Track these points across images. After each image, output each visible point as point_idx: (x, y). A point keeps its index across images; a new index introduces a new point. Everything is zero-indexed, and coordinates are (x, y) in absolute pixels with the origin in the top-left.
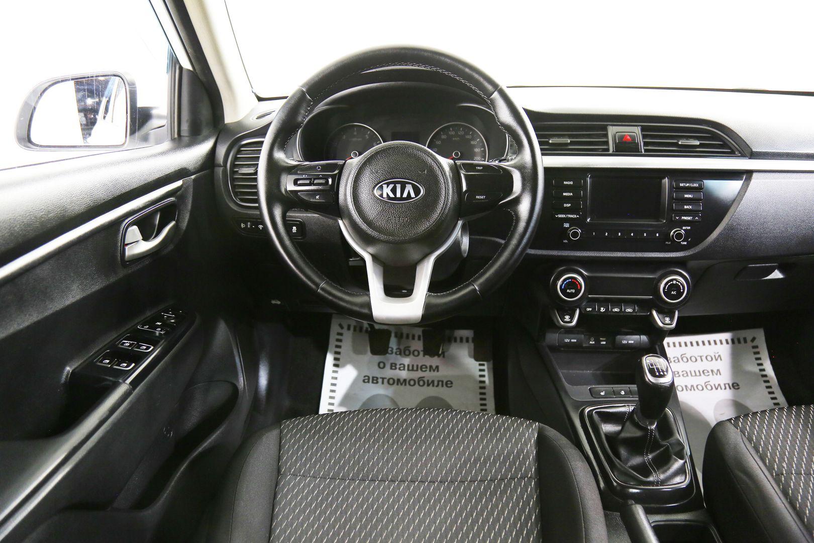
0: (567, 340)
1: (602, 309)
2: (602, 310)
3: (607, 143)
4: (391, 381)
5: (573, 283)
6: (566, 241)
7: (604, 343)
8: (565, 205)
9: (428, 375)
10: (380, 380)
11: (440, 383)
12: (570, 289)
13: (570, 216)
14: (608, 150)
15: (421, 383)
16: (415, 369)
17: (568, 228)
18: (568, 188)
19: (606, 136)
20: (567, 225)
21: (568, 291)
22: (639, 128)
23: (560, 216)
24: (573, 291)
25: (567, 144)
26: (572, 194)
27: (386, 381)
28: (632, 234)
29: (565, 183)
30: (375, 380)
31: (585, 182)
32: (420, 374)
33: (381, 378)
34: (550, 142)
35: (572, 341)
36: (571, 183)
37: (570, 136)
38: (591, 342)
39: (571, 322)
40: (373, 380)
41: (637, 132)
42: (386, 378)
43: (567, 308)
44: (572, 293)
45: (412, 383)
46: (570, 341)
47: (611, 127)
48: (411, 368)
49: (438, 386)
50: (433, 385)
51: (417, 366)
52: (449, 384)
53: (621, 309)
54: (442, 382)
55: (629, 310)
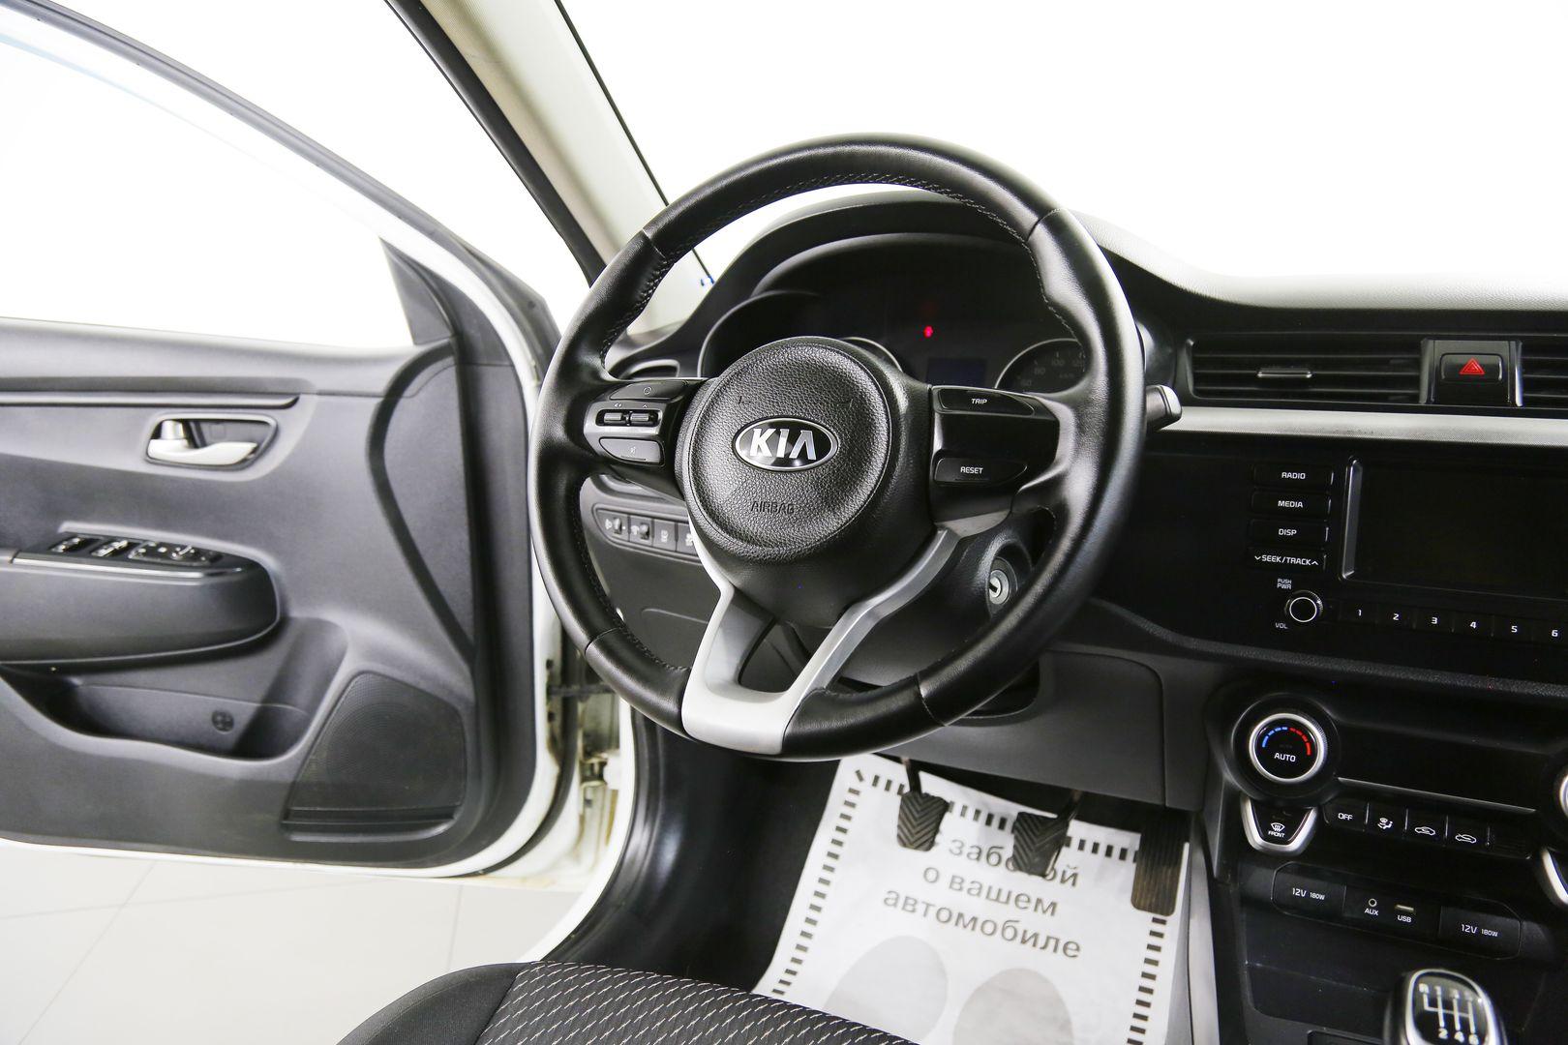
0: (1298, 892)
1: (1384, 820)
2: (1384, 824)
3: (1415, 382)
4: (944, 915)
5: (1295, 740)
6: (1282, 626)
7: (1409, 920)
8: (1282, 532)
9: (1031, 921)
10: (921, 908)
11: (1052, 943)
12: (1283, 752)
13: (1294, 561)
14: (1416, 398)
15: (1009, 933)
16: (1003, 898)
17: (1287, 594)
18: (1292, 490)
19: (1417, 364)
20: (1285, 584)
21: (1277, 755)
22: (1513, 343)
23: (1266, 558)
24: (1293, 758)
25: (1304, 382)
26: (1300, 504)
27: (932, 912)
28: (1474, 625)
29: (1284, 475)
30: (909, 904)
31: (1341, 479)
32: (1010, 911)
33: (923, 902)
34: (1260, 375)
35: (1314, 895)
36: (1302, 476)
37: (1313, 365)
38: (1367, 911)
39: (1285, 841)
40: (906, 903)
41: (1505, 354)
42: (933, 905)
43: (1280, 804)
44: (1288, 763)
45: (989, 928)
46: (1308, 895)
47: (1431, 342)
48: (993, 895)
49: (1044, 948)
50: (1034, 945)
51: (1010, 893)
52: (1070, 949)
53: (1440, 831)
54: (1057, 941)
55: (1466, 838)
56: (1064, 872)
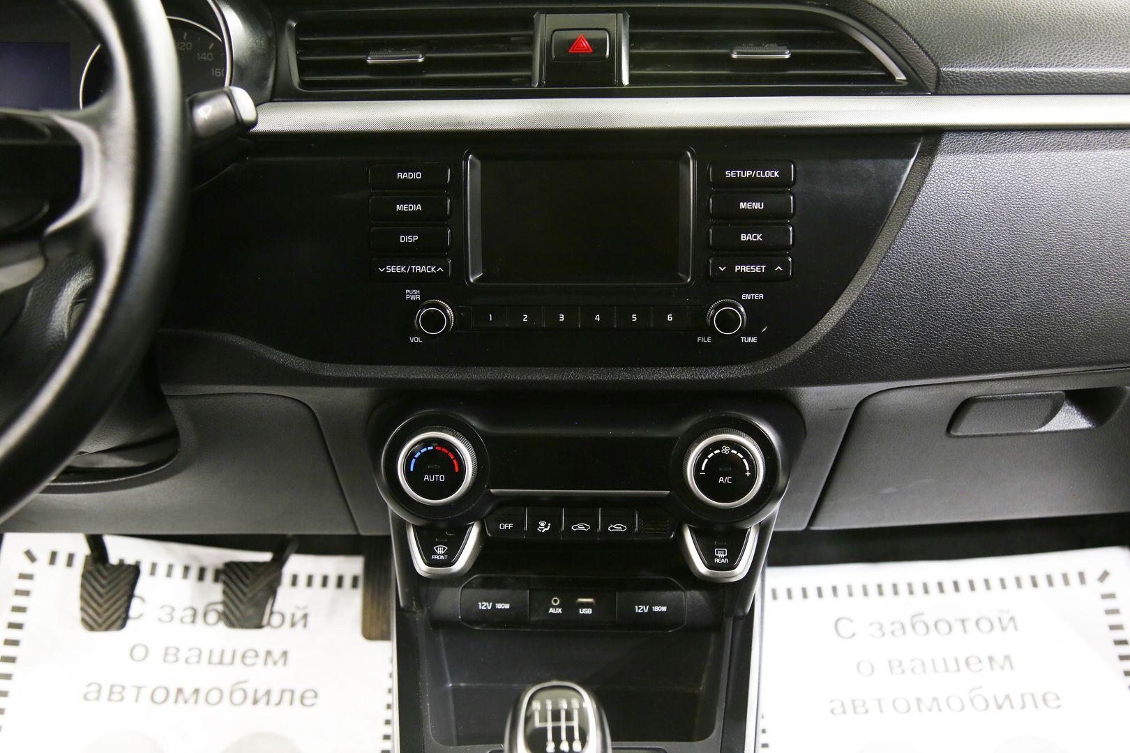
0: (485, 606)
1: (542, 524)
2: (543, 527)
3: (527, 62)
4: (160, 695)
5: (443, 458)
6: (416, 340)
7: (589, 611)
8: (404, 239)
9: (261, 677)
10: (130, 694)
11: (287, 696)
12: (431, 473)
13: (419, 269)
14: (529, 80)
15: (238, 696)
16: (227, 658)
17: (416, 305)
18: (409, 191)
19: (530, 42)
20: (413, 295)
21: (426, 478)
22: (620, 16)
23: (391, 269)
24: (442, 478)
25: (414, 67)
26: (419, 207)
27: (145, 694)
28: (598, 318)
29: (400, 175)
30: (115, 693)
31: (459, 176)
32: (237, 672)
33: (133, 687)
34: (370, 61)
35: (499, 606)
36: (417, 175)
37: (427, 46)
38: (552, 610)
40: (111, 693)
41: (612, 28)
42: (145, 687)
43: (442, 525)
44: (437, 483)
45: (214, 697)
46: (494, 606)
47: (543, 16)
48: (216, 658)
49: (279, 704)
50: (268, 703)
51: (234, 652)
52: (304, 699)
53: (594, 525)
54: (292, 692)
55: (618, 528)
56: (293, 615)
